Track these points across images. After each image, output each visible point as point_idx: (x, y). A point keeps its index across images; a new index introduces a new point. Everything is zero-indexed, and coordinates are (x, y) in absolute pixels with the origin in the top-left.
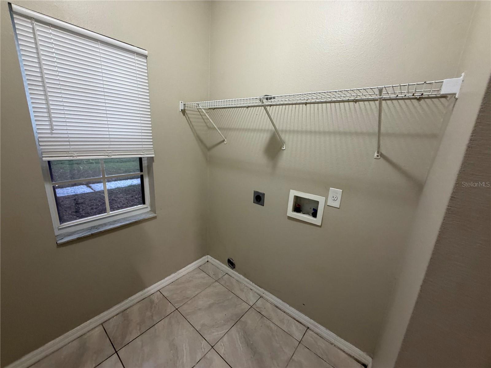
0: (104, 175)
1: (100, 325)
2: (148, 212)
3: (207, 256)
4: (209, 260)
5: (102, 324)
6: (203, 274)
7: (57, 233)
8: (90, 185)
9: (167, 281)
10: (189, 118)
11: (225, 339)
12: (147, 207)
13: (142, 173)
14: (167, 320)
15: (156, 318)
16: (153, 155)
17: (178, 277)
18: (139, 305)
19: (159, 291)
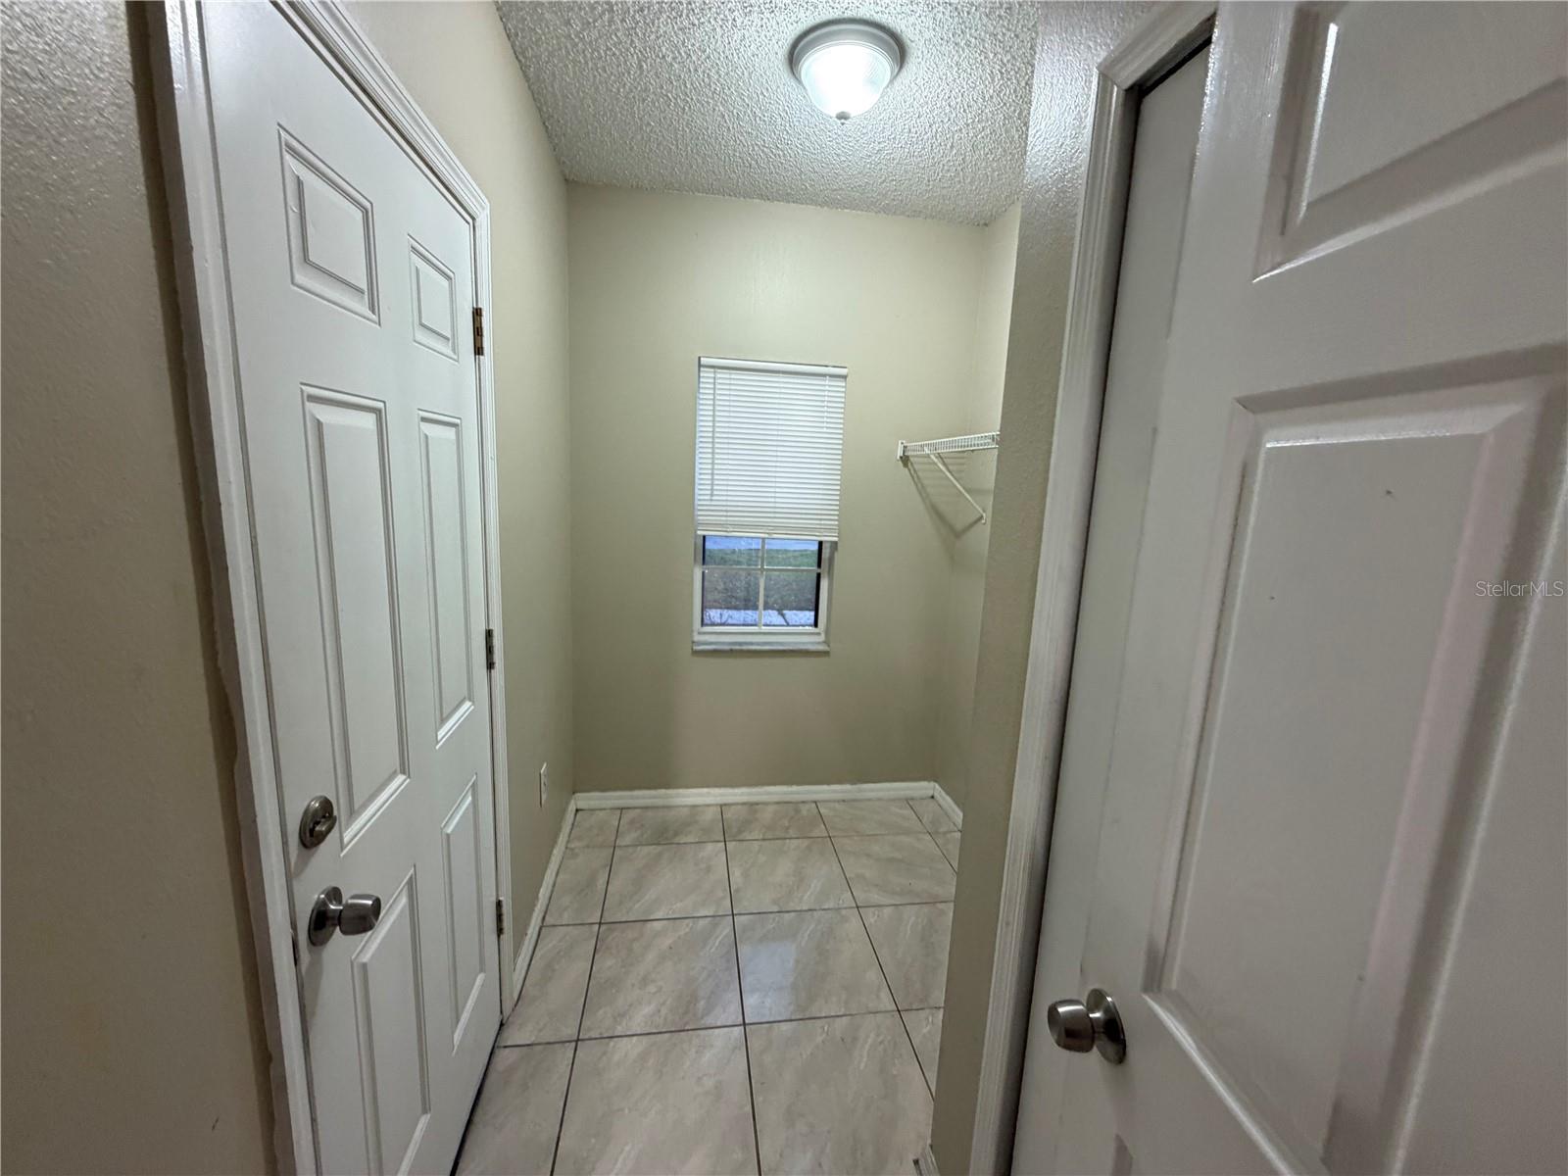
0: (762, 566)
1: (717, 805)
2: (819, 643)
3: (932, 784)
4: (936, 795)
5: (721, 806)
6: (908, 812)
7: (697, 638)
8: (785, 612)
9: (834, 791)
10: (915, 471)
11: (887, 911)
12: (819, 634)
13: (819, 571)
14: (806, 842)
15: (792, 833)
16: (836, 539)
17: (859, 796)
18: (776, 807)
19: (815, 802)
